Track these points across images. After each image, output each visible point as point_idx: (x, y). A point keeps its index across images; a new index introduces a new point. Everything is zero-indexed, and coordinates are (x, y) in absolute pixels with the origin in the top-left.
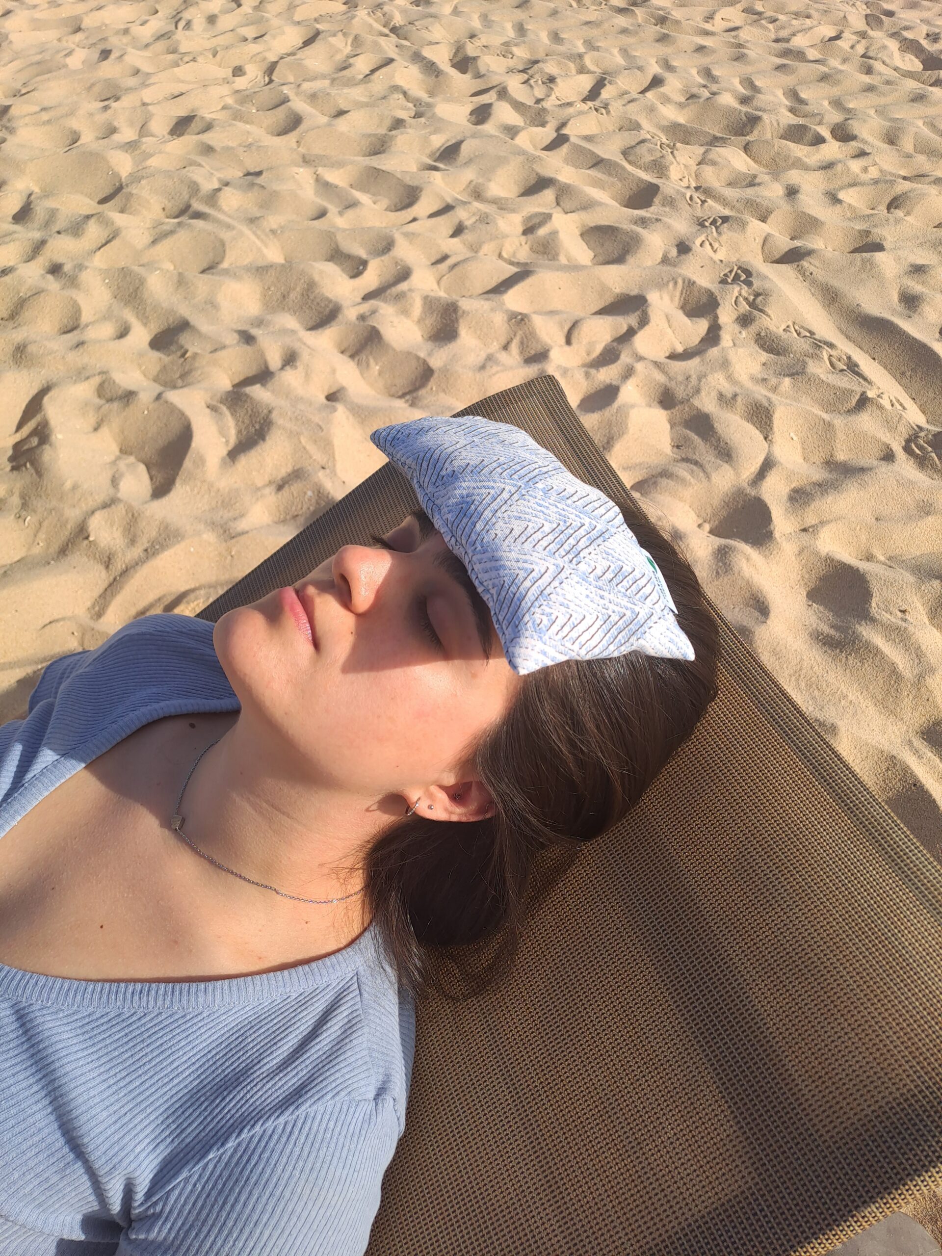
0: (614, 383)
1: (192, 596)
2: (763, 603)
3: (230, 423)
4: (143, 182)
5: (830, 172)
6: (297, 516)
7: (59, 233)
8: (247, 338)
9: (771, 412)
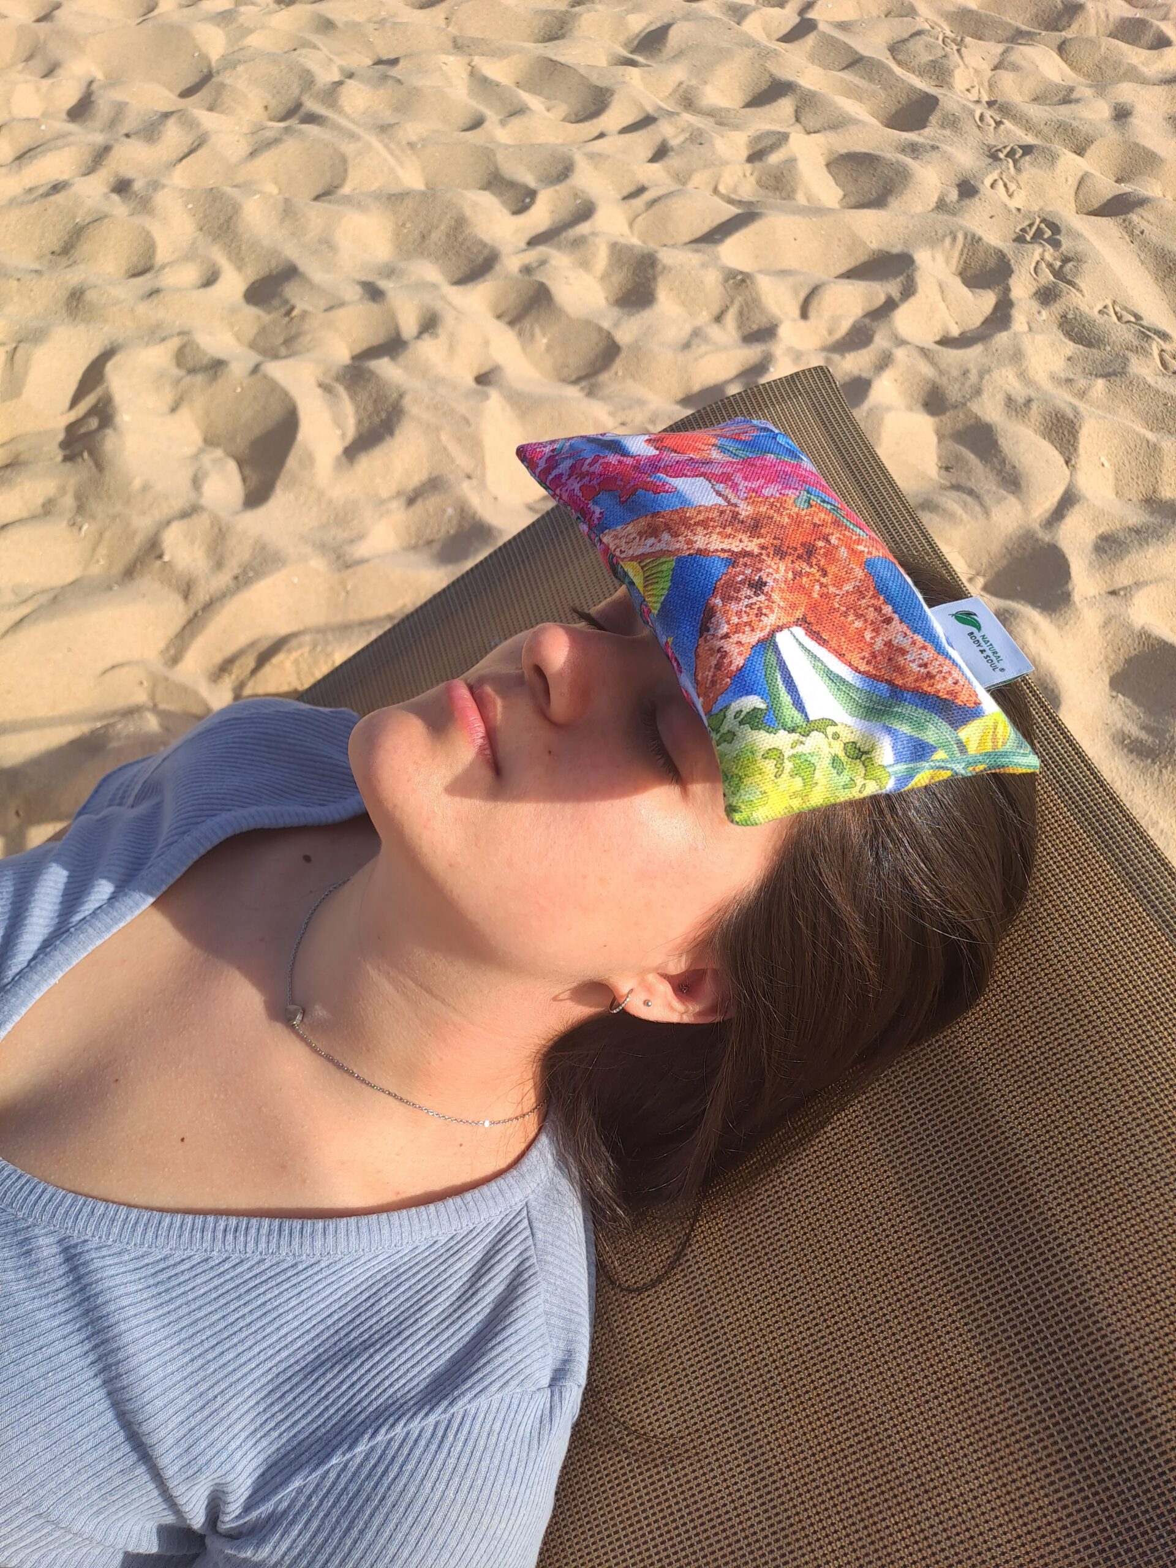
0: (864, 375)
1: (294, 643)
2: (1053, 691)
3: (348, 409)
4: (240, 68)
6: (432, 541)
7: (127, 136)
8: (374, 293)
9: (1077, 427)
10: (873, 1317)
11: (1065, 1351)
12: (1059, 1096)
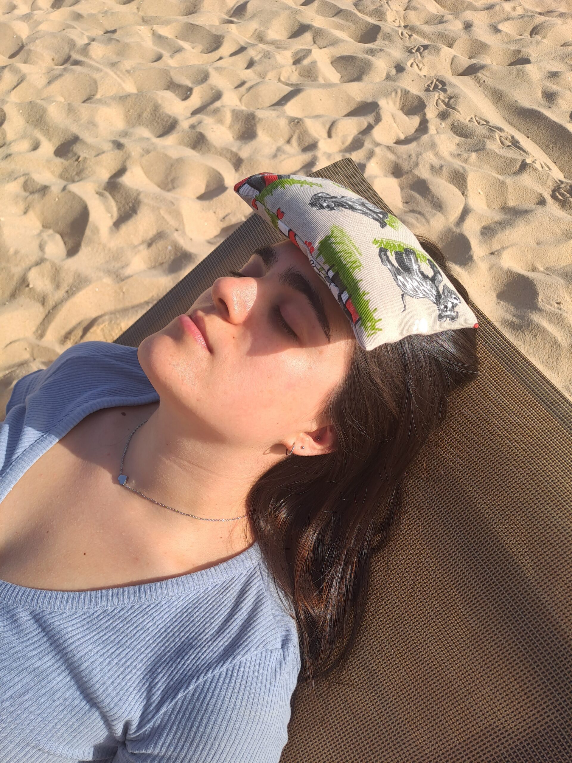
0: (362, 162)
1: (100, 320)
3: (112, 203)
4: (38, 42)
5: (491, 11)
6: (163, 263)
8: (119, 146)
9: (465, 177)
10: (432, 612)
11: (527, 617)
12: (508, 494)
